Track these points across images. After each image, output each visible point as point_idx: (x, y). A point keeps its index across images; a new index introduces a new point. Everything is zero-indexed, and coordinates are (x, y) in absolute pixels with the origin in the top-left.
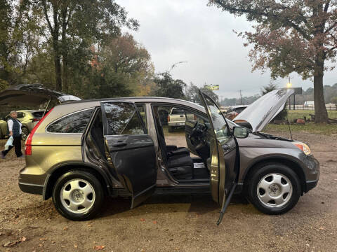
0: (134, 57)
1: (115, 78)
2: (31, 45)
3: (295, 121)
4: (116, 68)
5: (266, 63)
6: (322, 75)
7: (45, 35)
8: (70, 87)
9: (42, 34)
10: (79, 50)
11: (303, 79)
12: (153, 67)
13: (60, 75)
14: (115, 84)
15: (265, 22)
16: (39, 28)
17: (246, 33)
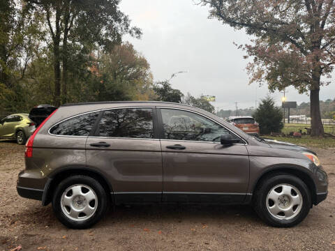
0: (133, 66)
1: (115, 85)
2: (31, 49)
3: (292, 134)
4: (115, 75)
5: (263, 76)
6: (319, 90)
7: (46, 40)
8: (68, 93)
9: (43, 39)
10: (80, 56)
11: (300, 93)
12: (151, 76)
13: (59, 80)
14: (115, 91)
15: (264, 37)
16: (40, 33)
17: (246, 45)
